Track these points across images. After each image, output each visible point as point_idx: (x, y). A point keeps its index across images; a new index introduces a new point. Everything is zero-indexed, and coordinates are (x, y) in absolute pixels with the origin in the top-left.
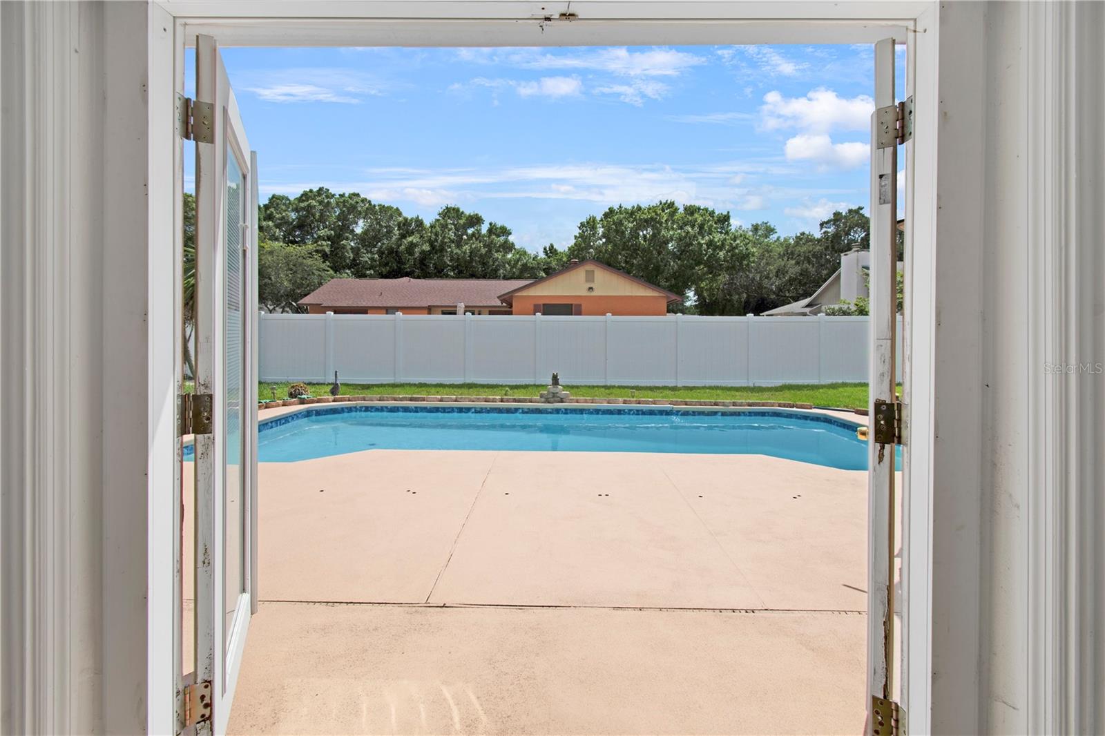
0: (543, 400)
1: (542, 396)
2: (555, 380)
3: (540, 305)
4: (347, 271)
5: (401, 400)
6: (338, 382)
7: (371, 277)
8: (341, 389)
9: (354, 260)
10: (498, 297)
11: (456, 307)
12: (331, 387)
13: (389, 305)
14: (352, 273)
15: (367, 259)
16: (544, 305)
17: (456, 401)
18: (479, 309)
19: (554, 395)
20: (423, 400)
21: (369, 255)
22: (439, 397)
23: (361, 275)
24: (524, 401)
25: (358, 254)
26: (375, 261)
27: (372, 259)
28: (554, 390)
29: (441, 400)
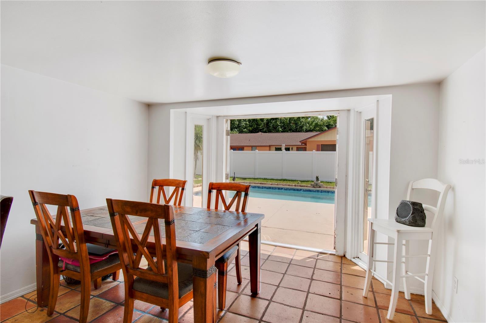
0: (312, 186)
1: (311, 185)
2: (317, 178)
3: (320, 145)
4: (236, 130)
5: (257, 183)
6: (235, 176)
7: (246, 132)
8: (236, 179)
9: (239, 125)
10: (300, 142)
11: (281, 145)
12: (233, 178)
13: (252, 145)
14: (238, 130)
15: (244, 124)
16: (321, 145)
17: (277, 185)
18: (292, 146)
19: (317, 184)
20: (265, 184)
21: (245, 122)
22: (271, 183)
23: (241, 132)
24: (304, 186)
25: (240, 122)
26: (247, 125)
27: (246, 124)
28: (317, 183)
29: (272, 184)
